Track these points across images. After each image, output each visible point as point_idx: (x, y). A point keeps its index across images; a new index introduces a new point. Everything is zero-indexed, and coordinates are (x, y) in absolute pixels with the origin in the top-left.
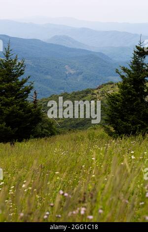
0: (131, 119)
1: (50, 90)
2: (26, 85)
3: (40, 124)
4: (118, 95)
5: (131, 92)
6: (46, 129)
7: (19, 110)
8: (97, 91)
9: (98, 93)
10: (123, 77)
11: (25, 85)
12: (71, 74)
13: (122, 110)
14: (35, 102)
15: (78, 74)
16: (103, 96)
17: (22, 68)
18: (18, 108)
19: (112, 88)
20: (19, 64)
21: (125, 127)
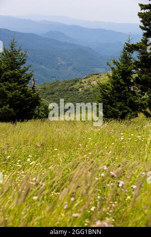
0: (119, 106)
1: (43, 77)
2: (28, 72)
3: (37, 107)
4: (108, 85)
5: (120, 82)
6: (42, 111)
7: (21, 94)
8: (85, 80)
9: (85, 82)
10: (113, 69)
11: (26, 72)
12: (62, 64)
13: (111, 98)
14: (33, 88)
15: (68, 65)
16: (89, 85)
17: (25, 58)
18: (20, 92)
19: (97, 78)
20: (22, 54)
21: (113, 112)
